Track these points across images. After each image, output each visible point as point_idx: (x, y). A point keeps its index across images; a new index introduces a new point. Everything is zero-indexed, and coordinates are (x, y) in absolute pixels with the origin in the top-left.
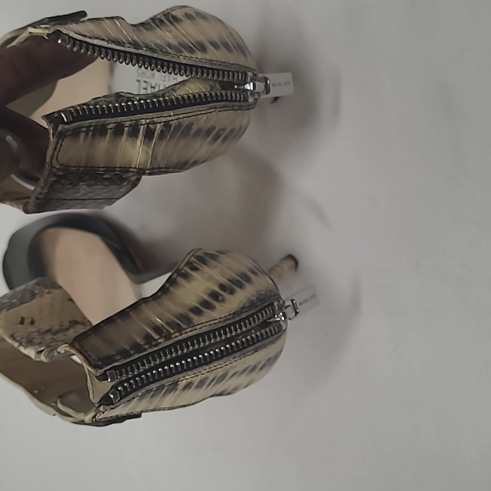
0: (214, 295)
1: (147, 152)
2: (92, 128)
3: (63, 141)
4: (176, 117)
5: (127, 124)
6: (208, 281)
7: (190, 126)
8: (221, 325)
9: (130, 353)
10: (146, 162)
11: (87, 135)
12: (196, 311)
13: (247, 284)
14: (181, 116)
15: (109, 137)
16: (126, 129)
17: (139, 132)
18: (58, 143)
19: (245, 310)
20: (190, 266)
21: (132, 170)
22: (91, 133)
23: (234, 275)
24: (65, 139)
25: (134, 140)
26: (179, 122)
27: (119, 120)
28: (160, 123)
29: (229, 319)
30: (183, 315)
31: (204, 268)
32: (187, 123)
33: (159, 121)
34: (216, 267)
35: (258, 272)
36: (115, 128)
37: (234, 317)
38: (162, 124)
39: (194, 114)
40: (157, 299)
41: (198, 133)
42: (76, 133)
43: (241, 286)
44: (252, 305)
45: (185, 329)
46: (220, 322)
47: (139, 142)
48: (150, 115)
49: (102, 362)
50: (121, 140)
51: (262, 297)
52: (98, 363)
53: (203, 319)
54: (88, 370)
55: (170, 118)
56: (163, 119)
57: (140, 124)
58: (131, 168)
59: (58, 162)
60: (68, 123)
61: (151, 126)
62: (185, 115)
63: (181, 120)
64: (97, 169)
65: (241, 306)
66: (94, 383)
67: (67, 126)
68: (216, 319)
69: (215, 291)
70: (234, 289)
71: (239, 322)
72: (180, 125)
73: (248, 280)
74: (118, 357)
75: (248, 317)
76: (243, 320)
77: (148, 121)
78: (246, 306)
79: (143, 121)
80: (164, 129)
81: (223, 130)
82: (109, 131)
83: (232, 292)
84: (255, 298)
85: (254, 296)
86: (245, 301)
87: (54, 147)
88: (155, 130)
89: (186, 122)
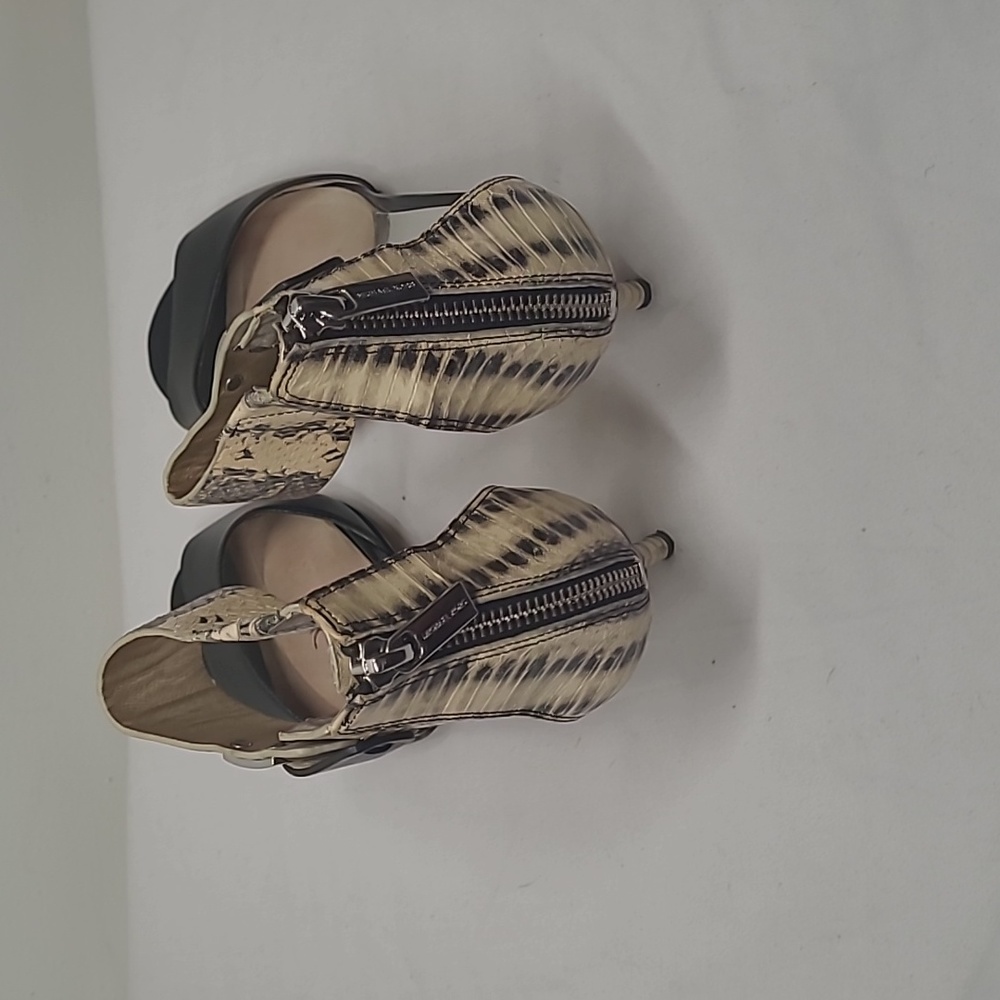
0: (525, 545)
1: (426, 394)
2: (343, 350)
3: (298, 364)
4: (476, 343)
5: (399, 347)
6: (515, 524)
7: (498, 359)
8: (537, 587)
9: (395, 620)
10: (423, 407)
11: (335, 359)
12: (497, 566)
13: (580, 531)
14: (484, 342)
15: (369, 363)
16: (396, 355)
17: (416, 361)
18: (289, 368)
19: (576, 567)
20: (487, 505)
21: (400, 415)
22: (341, 357)
23: (558, 517)
24: (301, 364)
25: (406, 372)
26: (480, 351)
27: (386, 342)
28: (450, 349)
29: (551, 579)
30: (477, 572)
31: (510, 508)
32: (494, 354)
33: (448, 347)
34: (528, 506)
35: (597, 516)
36: (379, 351)
37: (557, 577)
38: (452, 351)
39: (505, 339)
40: (435, 549)
41: (513, 369)
42: (319, 355)
43: (570, 533)
44: (588, 560)
45: (480, 590)
46: (535, 582)
47: (414, 376)
48: (435, 337)
49: (353, 627)
50: (386, 370)
51: (604, 550)
52: (347, 628)
53: (508, 578)
54: (330, 636)
55: (465, 344)
56: (456, 345)
57: (418, 348)
58: (398, 412)
59: (287, 392)
60: (308, 341)
61: (434, 353)
62: (490, 341)
63: (483, 347)
64: (345, 408)
65: (570, 560)
66: (340, 659)
67: (306, 347)
68: (529, 579)
69: (527, 539)
70: (558, 537)
71: (563, 585)
72: (481, 355)
73: (582, 526)
74: (377, 623)
75: (578, 580)
76: (572, 582)
77: (430, 345)
78: (577, 561)
79: (424, 345)
80: (456, 359)
81: (555, 366)
82: (369, 355)
83: (554, 541)
84: (593, 551)
85: (592, 548)
86: (576, 554)
87: (283, 373)
88: (440, 359)
89: (491, 352)
